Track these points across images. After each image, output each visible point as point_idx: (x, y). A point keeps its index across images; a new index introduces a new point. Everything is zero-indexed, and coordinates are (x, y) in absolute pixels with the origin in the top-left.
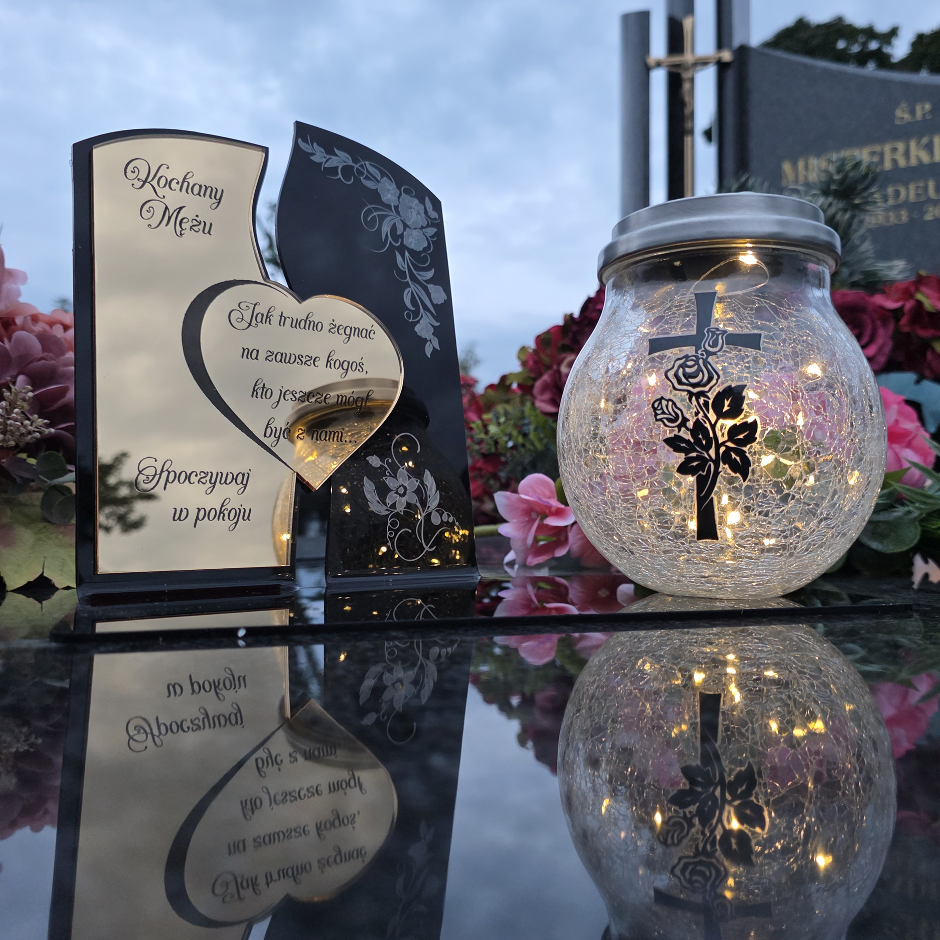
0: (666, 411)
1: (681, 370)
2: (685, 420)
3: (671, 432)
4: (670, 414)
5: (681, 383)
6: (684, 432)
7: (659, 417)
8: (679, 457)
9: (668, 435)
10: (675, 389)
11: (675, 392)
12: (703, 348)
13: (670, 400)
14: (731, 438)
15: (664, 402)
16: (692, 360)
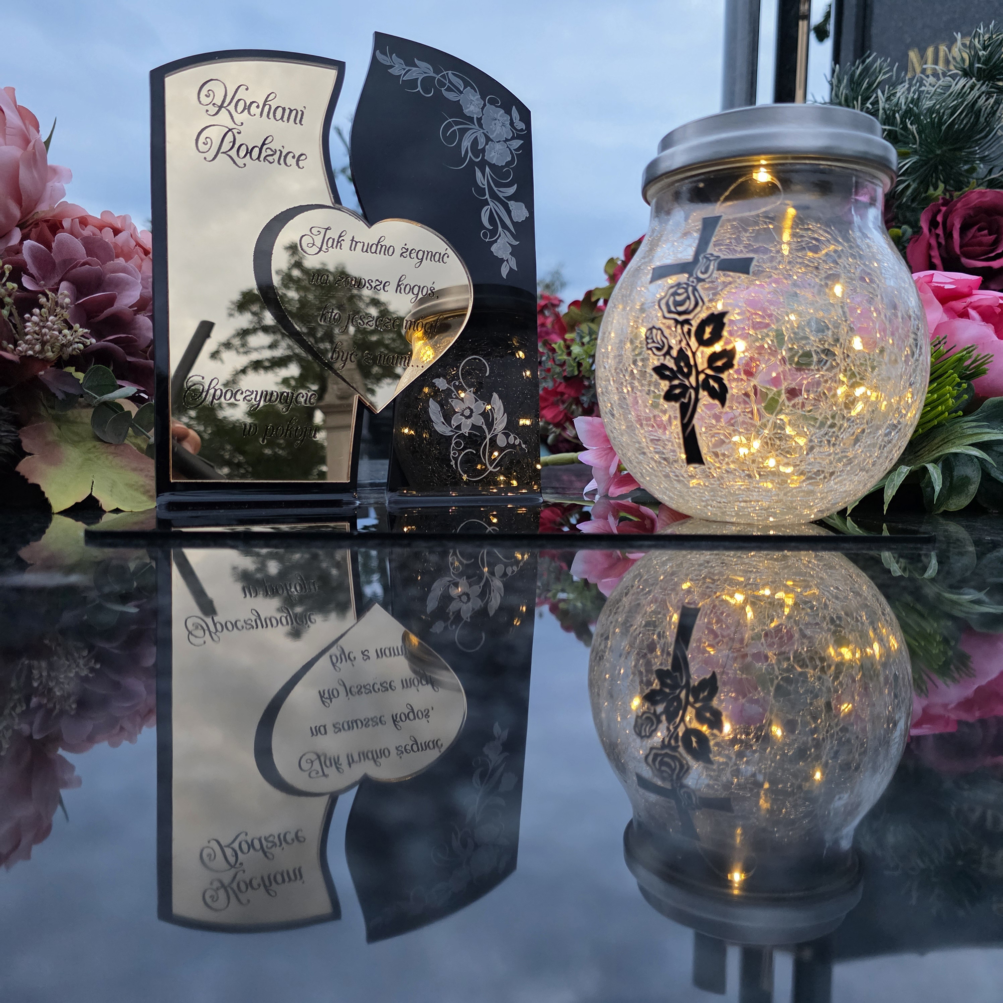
0: (655, 341)
1: (671, 299)
2: (670, 348)
3: (659, 359)
4: (658, 343)
5: (670, 312)
6: (669, 360)
7: (649, 346)
8: (665, 385)
9: (657, 363)
10: (665, 317)
11: (665, 321)
12: (695, 276)
13: (660, 329)
14: (710, 366)
15: (654, 331)
16: (683, 288)
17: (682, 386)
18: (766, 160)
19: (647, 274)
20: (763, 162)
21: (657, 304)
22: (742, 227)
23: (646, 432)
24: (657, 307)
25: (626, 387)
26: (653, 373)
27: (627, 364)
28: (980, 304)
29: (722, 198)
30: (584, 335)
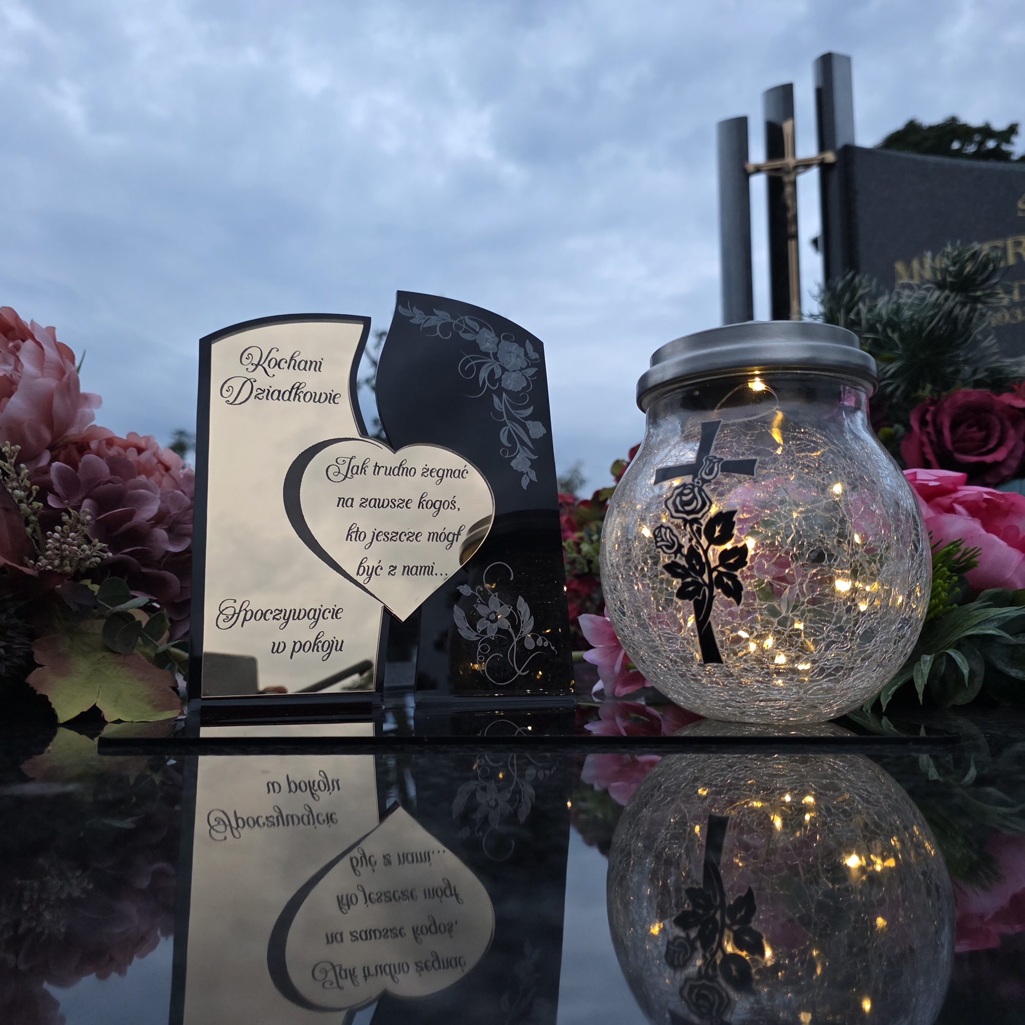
0: (665, 539)
1: (678, 498)
2: (681, 546)
3: (669, 558)
4: (668, 541)
5: (677, 511)
6: (680, 558)
7: (659, 544)
8: (678, 583)
9: (667, 561)
10: (672, 517)
11: (672, 520)
12: (699, 477)
13: (668, 528)
14: (722, 563)
15: (663, 530)
16: (689, 488)
17: (694, 583)
18: (759, 371)
19: (652, 476)
20: (757, 372)
21: (664, 504)
22: (741, 431)
23: (659, 629)
24: (664, 507)
25: (637, 585)
26: (664, 571)
27: (636, 562)
28: (966, 499)
29: (719, 405)
30: (592, 533)
